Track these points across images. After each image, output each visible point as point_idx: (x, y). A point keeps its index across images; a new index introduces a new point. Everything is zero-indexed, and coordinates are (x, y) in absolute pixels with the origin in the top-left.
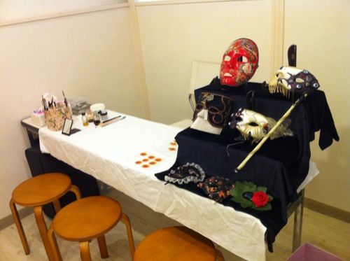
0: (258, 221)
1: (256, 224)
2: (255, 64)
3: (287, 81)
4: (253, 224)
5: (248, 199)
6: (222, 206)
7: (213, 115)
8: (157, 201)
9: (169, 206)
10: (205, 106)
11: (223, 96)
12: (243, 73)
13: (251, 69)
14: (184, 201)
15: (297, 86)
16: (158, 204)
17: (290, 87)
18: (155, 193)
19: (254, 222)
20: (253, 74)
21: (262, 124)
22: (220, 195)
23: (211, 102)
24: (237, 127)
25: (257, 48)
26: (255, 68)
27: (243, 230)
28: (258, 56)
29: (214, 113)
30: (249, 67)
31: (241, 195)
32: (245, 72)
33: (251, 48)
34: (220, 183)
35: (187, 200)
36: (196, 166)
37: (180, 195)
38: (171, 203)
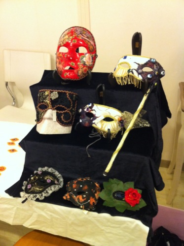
0: (139, 223)
1: (137, 225)
2: (94, 54)
3: (137, 71)
4: (133, 226)
5: (121, 199)
6: (95, 214)
7: (61, 114)
8: (13, 216)
9: (28, 219)
10: (50, 106)
11: (68, 92)
12: (84, 65)
13: (91, 60)
14: (47, 214)
15: (149, 76)
16: (15, 218)
17: (140, 78)
18: (9, 209)
19: (135, 224)
20: (93, 65)
21: (117, 118)
22: (91, 203)
23: (56, 100)
24: (94, 125)
25: (93, 37)
26: (94, 58)
27: (121, 231)
28: (95, 45)
29: (62, 112)
30: (89, 58)
31: (112, 196)
32: (86, 63)
33: (88, 37)
34: (86, 187)
35: (51, 212)
36: (50, 170)
37: (43, 209)
38: (31, 216)
